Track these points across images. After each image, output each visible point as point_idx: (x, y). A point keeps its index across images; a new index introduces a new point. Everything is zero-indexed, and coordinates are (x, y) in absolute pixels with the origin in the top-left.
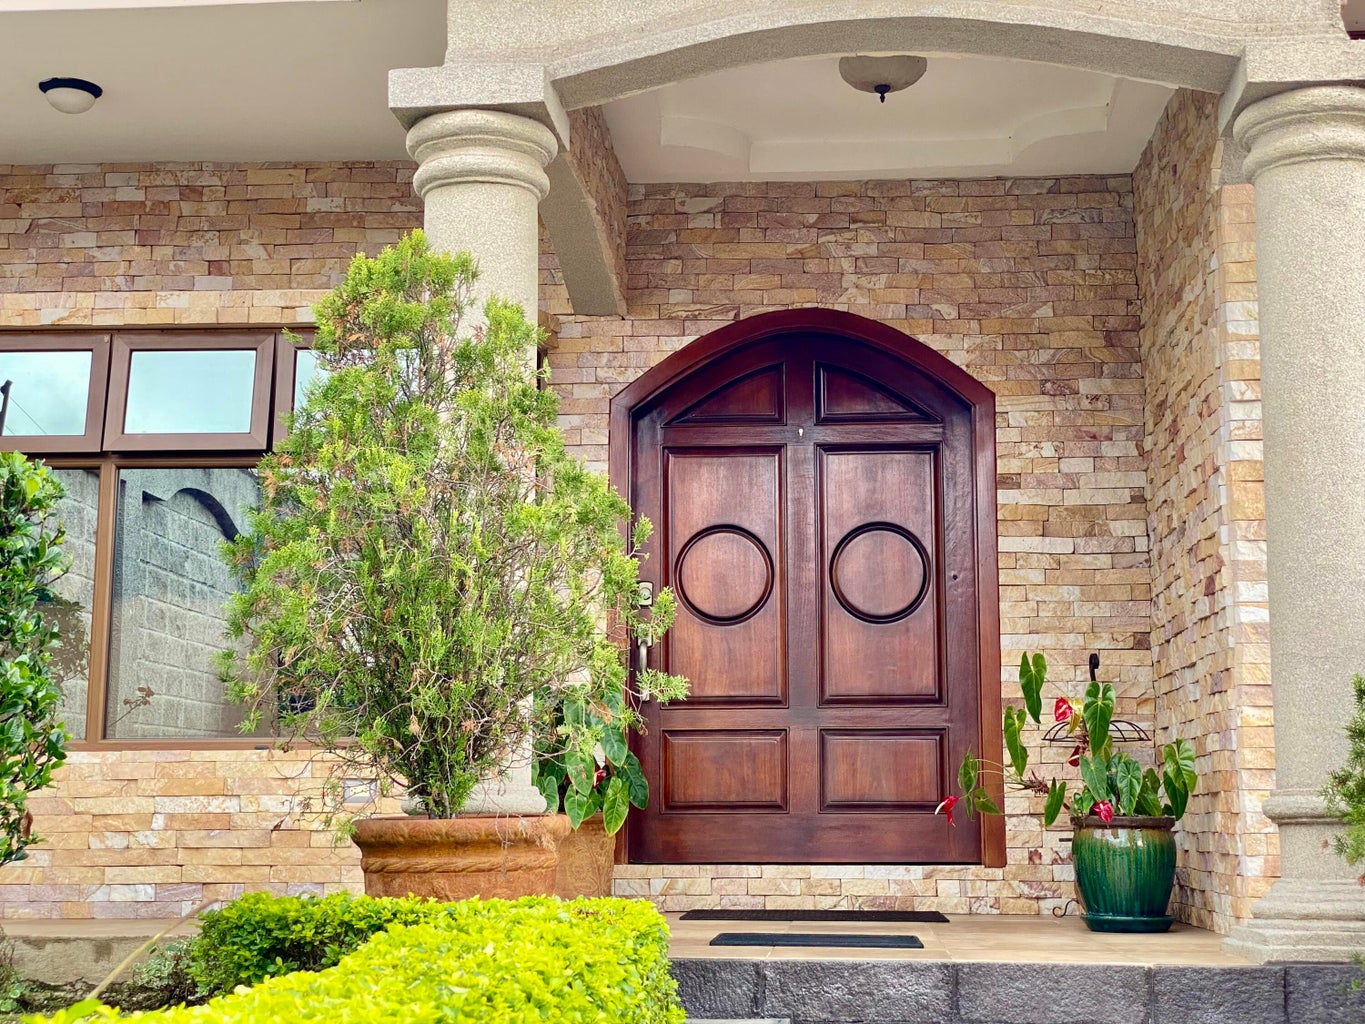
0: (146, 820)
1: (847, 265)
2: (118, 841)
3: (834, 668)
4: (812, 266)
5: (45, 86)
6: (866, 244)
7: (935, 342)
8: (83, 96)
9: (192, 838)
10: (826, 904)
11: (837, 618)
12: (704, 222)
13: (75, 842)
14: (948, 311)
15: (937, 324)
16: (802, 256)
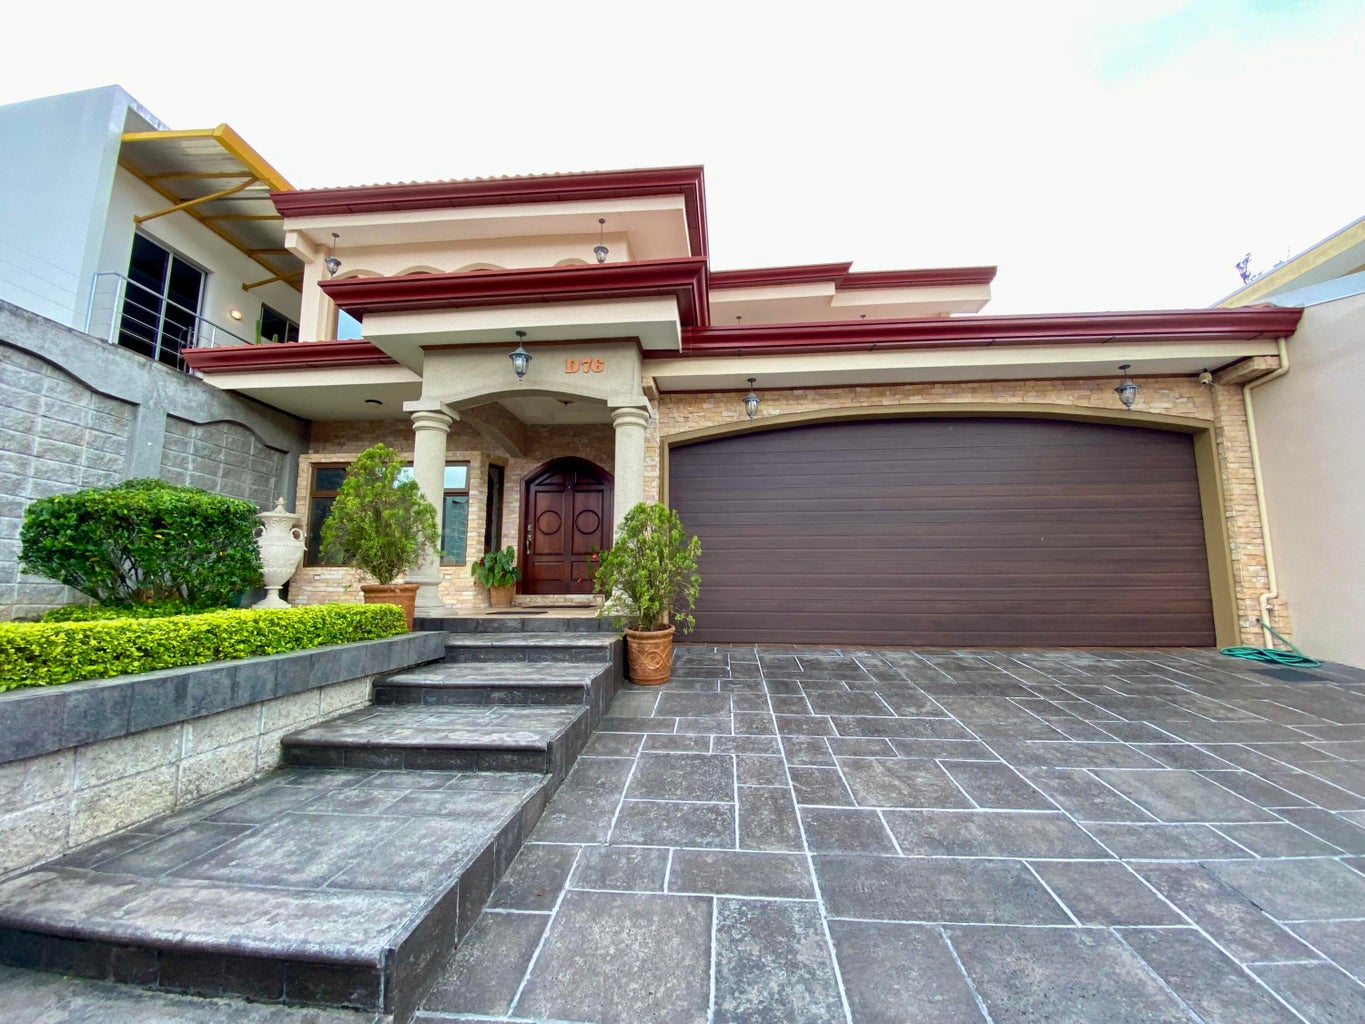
1: (580, 445)
3: (576, 545)
4: (571, 446)
5: (367, 401)
6: (585, 440)
7: (601, 465)
8: (376, 404)
10: (569, 604)
11: (577, 533)
12: (545, 434)
14: (604, 457)
15: (601, 460)
16: (569, 443)
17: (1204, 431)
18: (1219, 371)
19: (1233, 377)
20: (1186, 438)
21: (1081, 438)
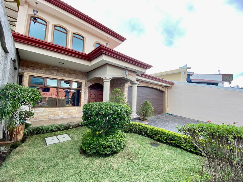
0: (62, 112)
2: (60, 114)
8: (62, 64)
9: (65, 113)
11: (98, 99)
13: (56, 114)
17: (165, 92)
18: (167, 86)
19: (168, 87)
20: (163, 92)
21: (158, 91)
